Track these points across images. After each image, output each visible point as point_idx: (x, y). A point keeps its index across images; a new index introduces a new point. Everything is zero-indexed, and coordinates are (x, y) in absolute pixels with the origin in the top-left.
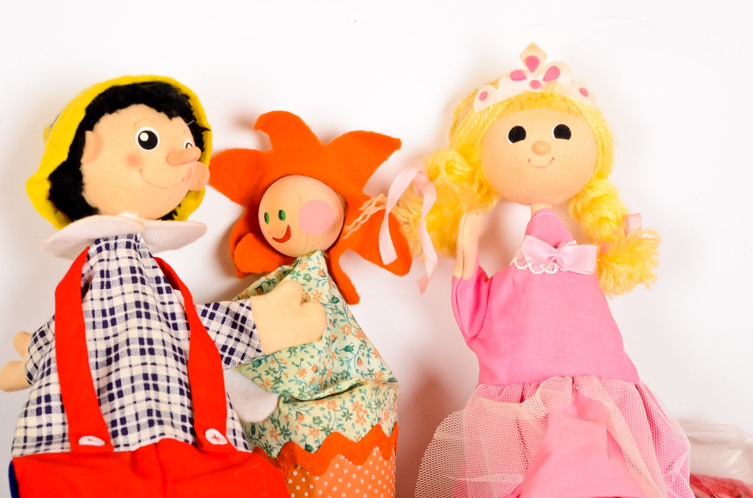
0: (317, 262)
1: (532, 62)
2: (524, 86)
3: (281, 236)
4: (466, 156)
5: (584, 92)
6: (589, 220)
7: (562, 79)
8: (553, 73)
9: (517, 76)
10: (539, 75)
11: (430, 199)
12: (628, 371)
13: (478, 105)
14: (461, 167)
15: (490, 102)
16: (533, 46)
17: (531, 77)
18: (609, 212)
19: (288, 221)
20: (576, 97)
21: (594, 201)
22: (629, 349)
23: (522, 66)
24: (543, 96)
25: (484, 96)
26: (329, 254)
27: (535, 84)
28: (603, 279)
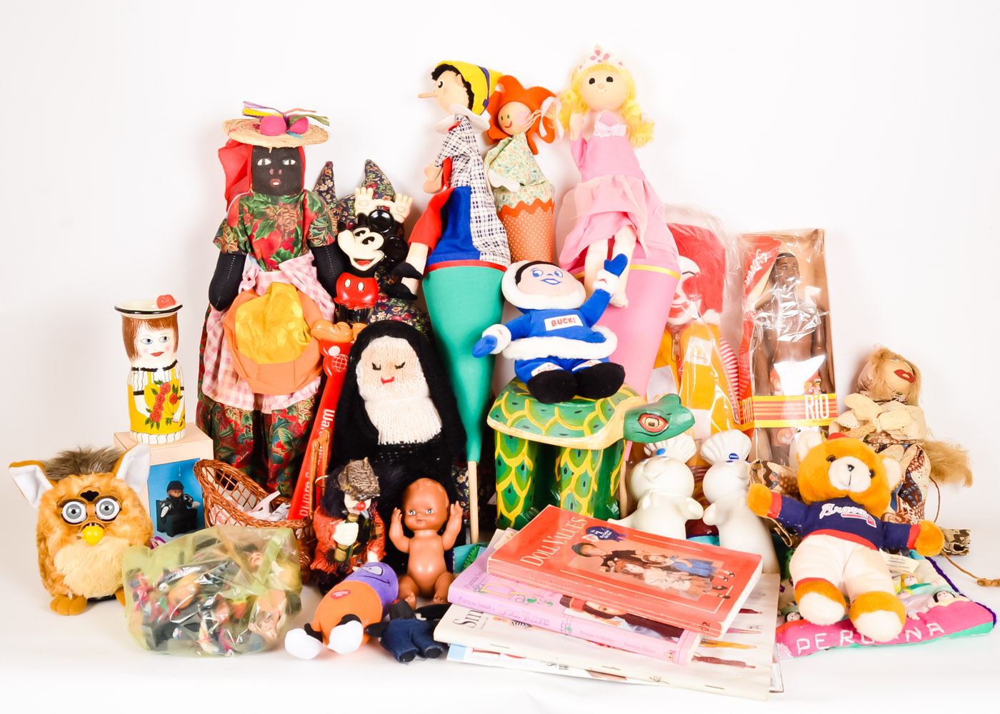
0: (523, 136)
1: (598, 52)
2: (595, 62)
3: (508, 125)
4: (576, 92)
5: (621, 64)
6: (627, 116)
7: (610, 59)
8: (607, 56)
9: (593, 58)
10: (601, 57)
11: (559, 108)
12: (641, 175)
13: (579, 71)
14: (574, 97)
15: (583, 69)
16: (597, 46)
17: (598, 58)
18: (635, 113)
19: (511, 119)
20: (617, 66)
21: (629, 108)
22: (642, 167)
23: (595, 55)
24: (602, 65)
25: (581, 67)
26: (527, 134)
27: (599, 61)
28: (631, 140)
